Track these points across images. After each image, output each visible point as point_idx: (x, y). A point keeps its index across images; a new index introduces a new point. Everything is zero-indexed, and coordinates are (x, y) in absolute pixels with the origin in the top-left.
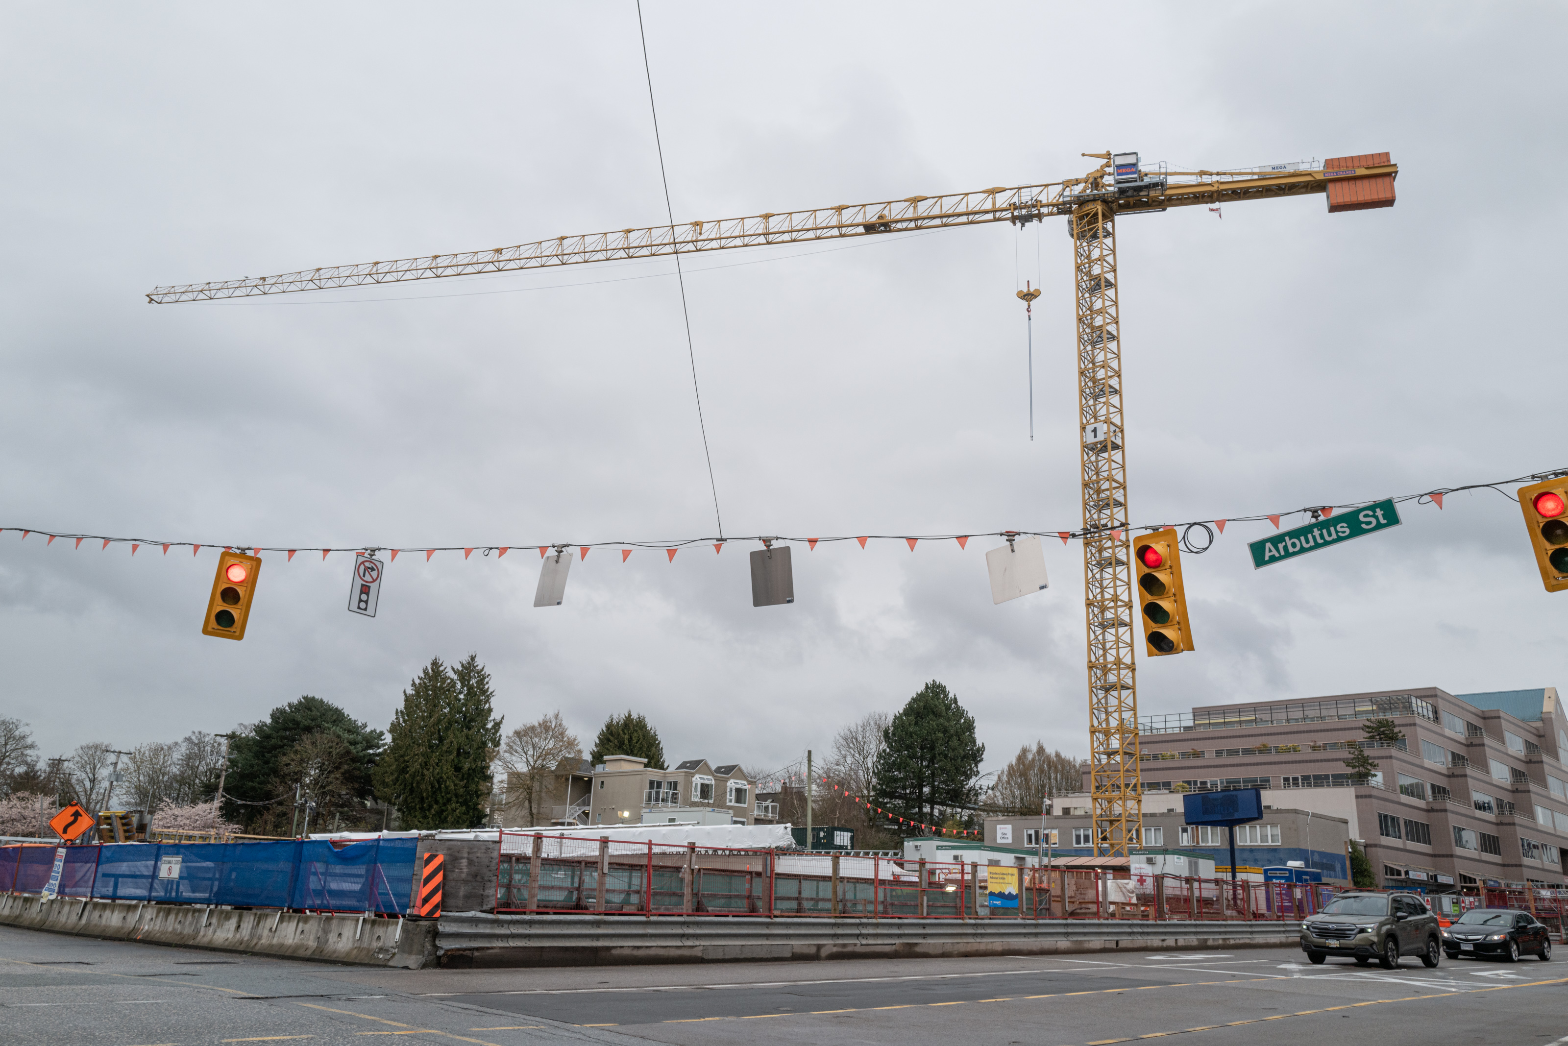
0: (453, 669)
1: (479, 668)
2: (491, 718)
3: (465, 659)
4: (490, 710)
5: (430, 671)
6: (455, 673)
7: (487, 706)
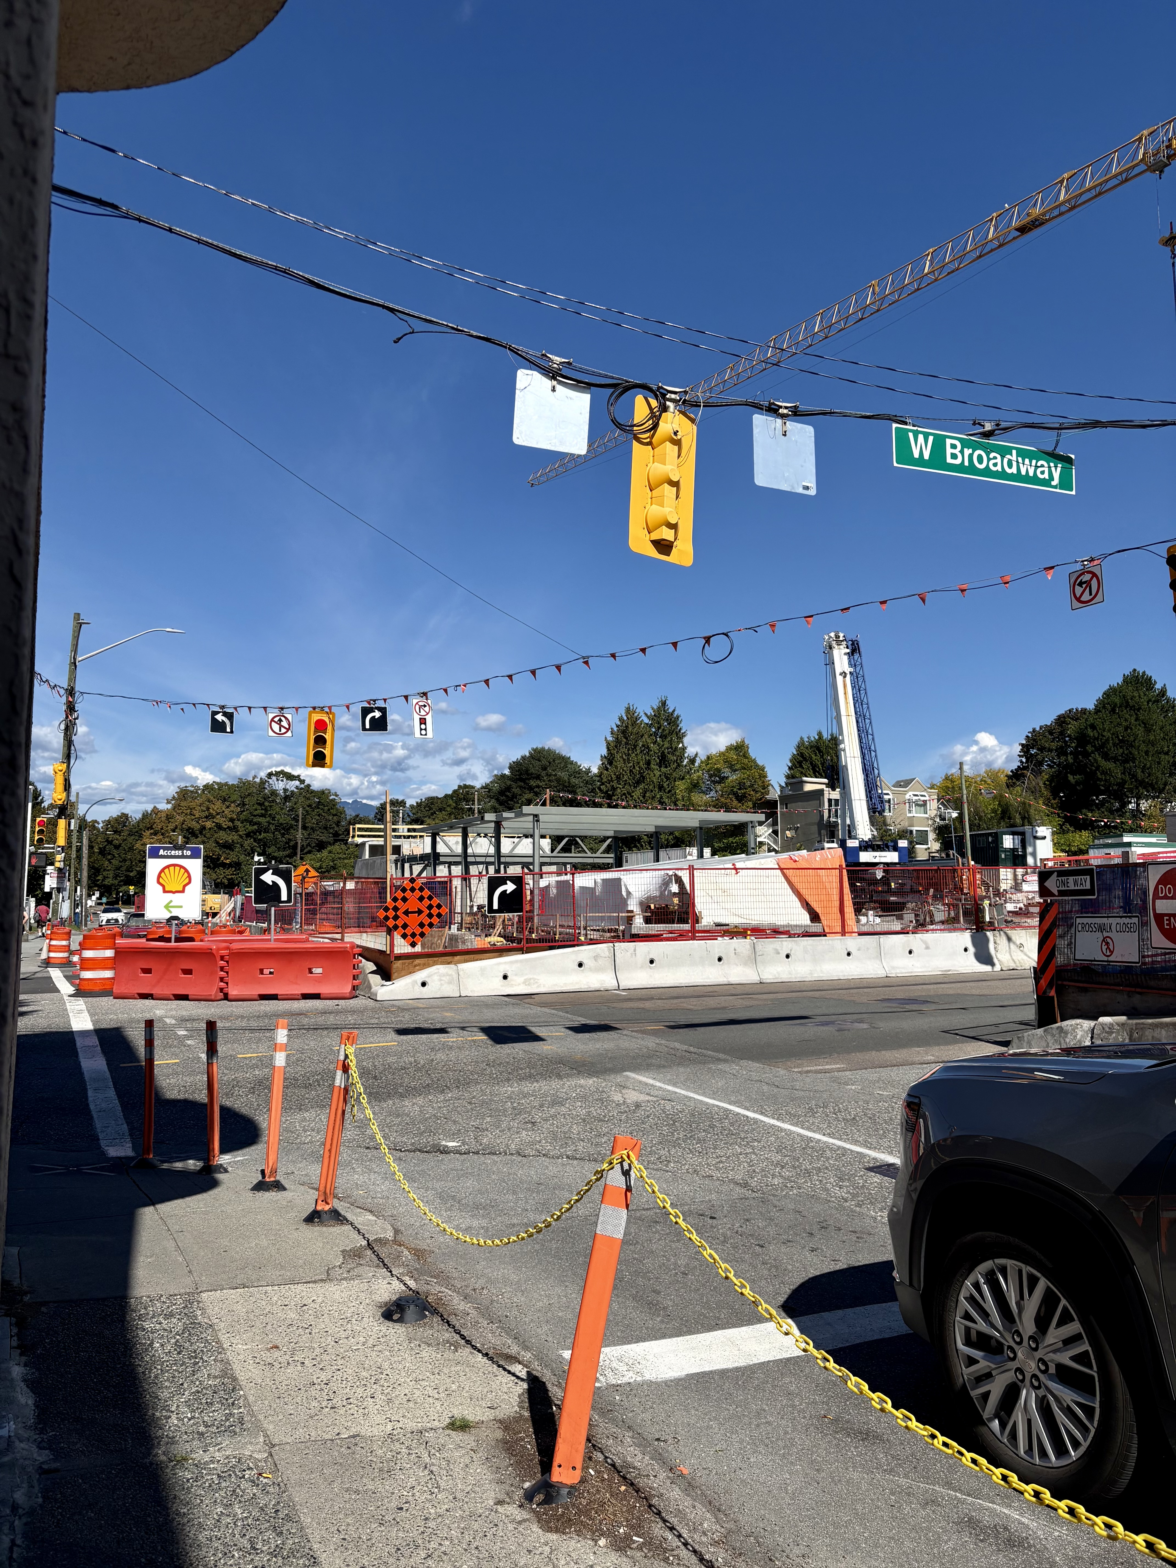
0: (646, 714)
1: (670, 711)
2: (686, 755)
3: (656, 704)
4: (684, 749)
5: (625, 718)
6: (648, 717)
7: (681, 745)
